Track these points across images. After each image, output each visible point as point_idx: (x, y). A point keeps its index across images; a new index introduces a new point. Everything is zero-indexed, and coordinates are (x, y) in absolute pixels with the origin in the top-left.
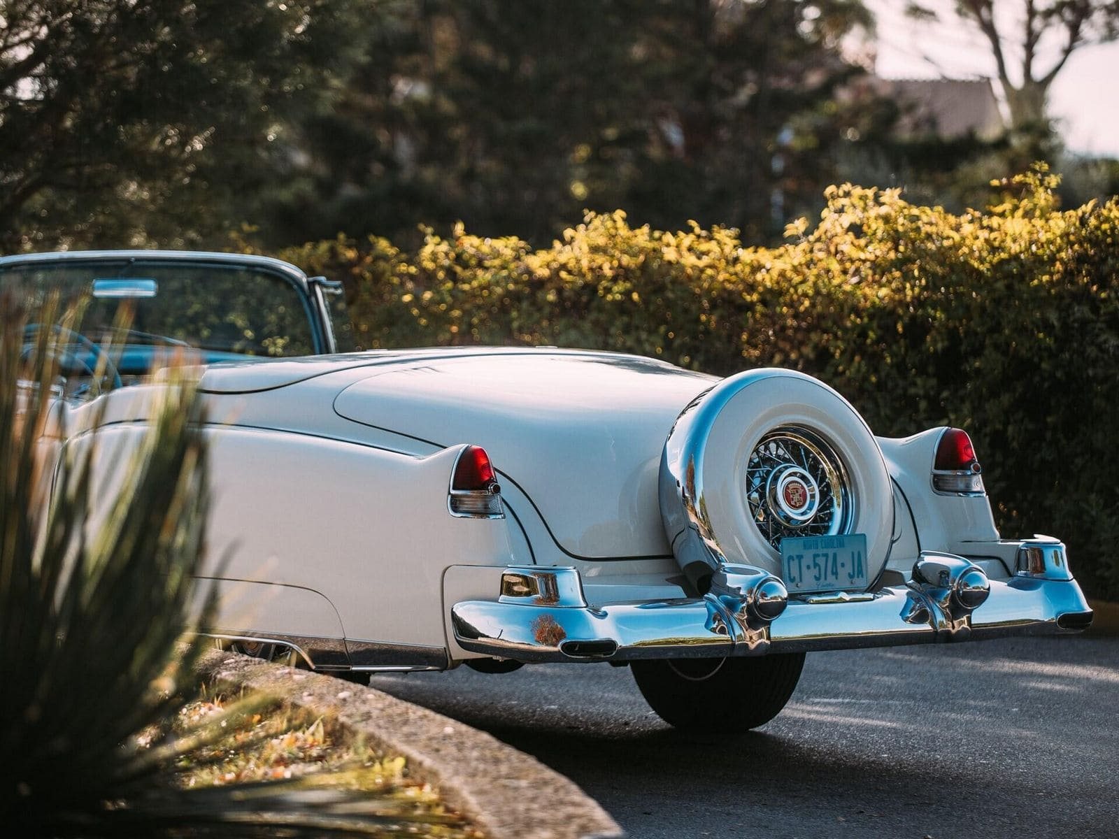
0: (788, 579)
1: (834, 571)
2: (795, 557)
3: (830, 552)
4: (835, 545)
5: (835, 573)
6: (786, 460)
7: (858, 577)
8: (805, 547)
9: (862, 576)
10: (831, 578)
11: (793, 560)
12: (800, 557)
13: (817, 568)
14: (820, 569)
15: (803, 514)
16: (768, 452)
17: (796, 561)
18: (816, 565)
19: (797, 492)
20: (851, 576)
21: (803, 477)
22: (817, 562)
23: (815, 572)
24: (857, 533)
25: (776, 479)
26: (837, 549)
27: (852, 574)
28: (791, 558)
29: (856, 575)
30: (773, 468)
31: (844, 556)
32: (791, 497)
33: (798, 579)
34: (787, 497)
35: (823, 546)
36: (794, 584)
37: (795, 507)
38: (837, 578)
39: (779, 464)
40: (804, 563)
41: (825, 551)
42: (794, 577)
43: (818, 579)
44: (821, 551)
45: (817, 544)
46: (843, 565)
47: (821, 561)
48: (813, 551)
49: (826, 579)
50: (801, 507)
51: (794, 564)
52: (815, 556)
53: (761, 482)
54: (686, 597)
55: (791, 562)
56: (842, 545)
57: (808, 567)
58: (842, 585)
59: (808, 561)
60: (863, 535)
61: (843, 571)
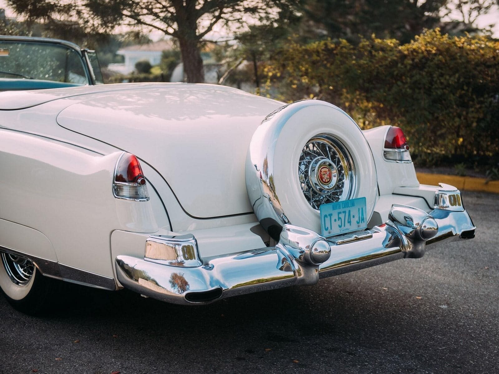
0: (324, 228)
1: (349, 221)
2: (328, 215)
3: (347, 210)
4: (350, 206)
5: (349, 222)
6: (319, 154)
7: (362, 223)
8: (334, 208)
9: (364, 222)
10: (347, 225)
11: (327, 217)
12: (331, 215)
13: (340, 220)
14: (341, 221)
16: (308, 149)
17: (329, 217)
18: (339, 218)
19: (326, 174)
20: (358, 223)
22: (340, 217)
23: (339, 223)
24: (359, 197)
26: (350, 208)
27: (358, 221)
28: (326, 216)
29: (361, 222)
30: (312, 160)
31: (354, 212)
32: (323, 176)
33: (329, 228)
35: (343, 207)
36: (328, 231)
38: (350, 225)
39: (315, 157)
40: (333, 218)
41: (344, 210)
42: (328, 227)
43: (340, 227)
44: (342, 210)
45: (340, 206)
46: (354, 217)
47: (342, 216)
48: (336, 211)
49: (344, 226)
51: (328, 220)
52: (339, 213)
53: (305, 168)
54: (266, 246)
55: (326, 218)
56: (353, 205)
57: (335, 220)
58: (354, 227)
59: (335, 216)
60: (365, 198)
61: (354, 221)
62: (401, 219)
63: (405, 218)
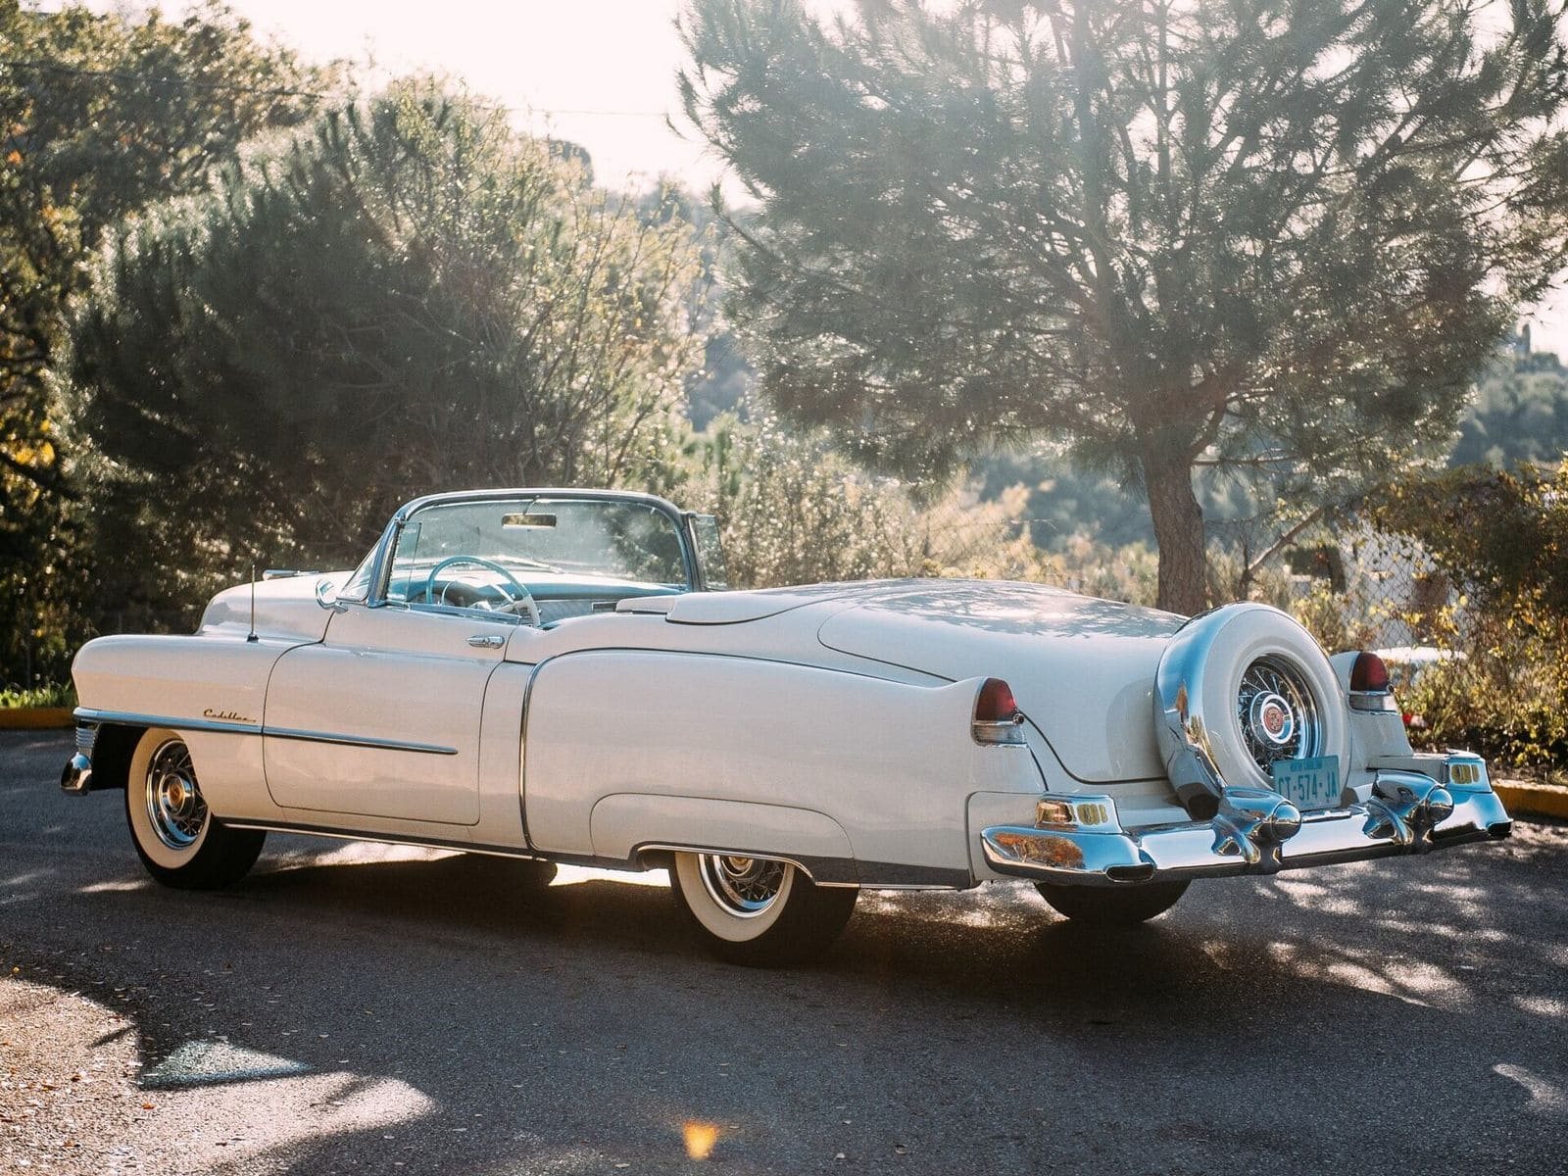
1: (1315, 791)
2: (1284, 779)
3: (1311, 773)
4: (1313, 765)
5: (1315, 793)
6: (1263, 688)
7: (1333, 796)
8: (1293, 769)
9: (1336, 795)
10: (1312, 798)
11: (1283, 782)
12: (1288, 779)
13: (1302, 788)
15: (1280, 738)
17: (1285, 782)
18: (1301, 786)
19: (1276, 717)
20: (1327, 796)
21: (1280, 704)
22: (1301, 783)
23: (1300, 792)
24: (1327, 755)
25: (1258, 705)
26: (1314, 770)
27: (1328, 792)
29: (1331, 794)
30: (1254, 696)
31: (1322, 778)
32: (1271, 721)
34: (1269, 725)
35: (1306, 767)
37: (1275, 731)
38: (1316, 798)
39: (1258, 691)
40: (1291, 784)
41: (1307, 773)
43: (1302, 799)
44: (1304, 773)
45: (1300, 766)
46: (1321, 785)
47: (1304, 781)
48: (1298, 774)
49: (1308, 798)
50: (1279, 731)
51: (1284, 786)
52: (1300, 777)
53: (1245, 709)
54: (1191, 820)
55: (1282, 784)
56: (1320, 766)
57: (1295, 788)
58: (1320, 804)
59: (1294, 782)
60: (1336, 757)
61: (1321, 791)
62: (1392, 793)
63: (1400, 790)
